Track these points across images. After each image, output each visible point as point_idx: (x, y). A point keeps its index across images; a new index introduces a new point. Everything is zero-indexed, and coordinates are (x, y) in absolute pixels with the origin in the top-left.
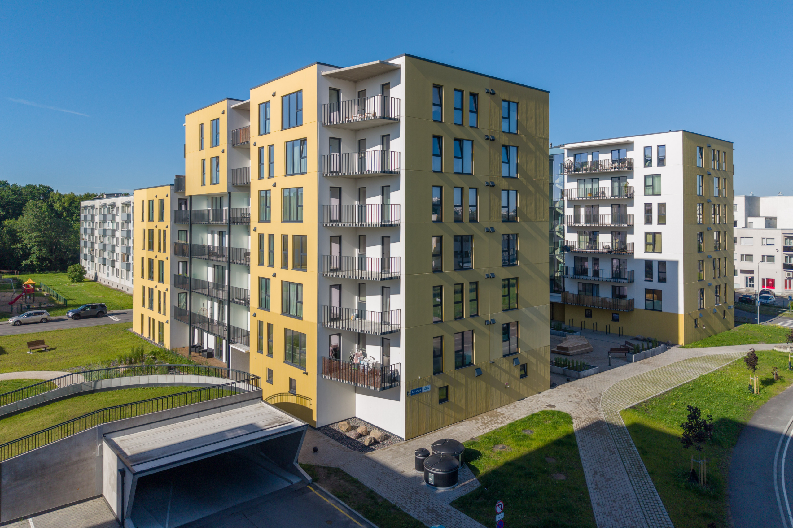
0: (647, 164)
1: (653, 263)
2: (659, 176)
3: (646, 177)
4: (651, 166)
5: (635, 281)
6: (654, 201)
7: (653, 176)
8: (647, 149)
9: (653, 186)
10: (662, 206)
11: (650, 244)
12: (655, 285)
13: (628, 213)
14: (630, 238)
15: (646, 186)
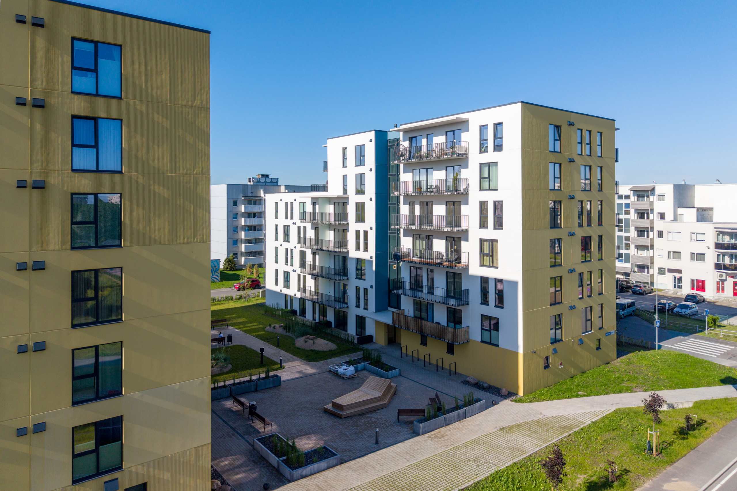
0: (483, 150)
1: (490, 281)
2: (496, 163)
3: (482, 165)
4: (487, 152)
5: (470, 303)
6: (490, 197)
7: (489, 164)
8: (483, 128)
9: (489, 178)
10: (498, 206)
11: (487, 255)
12: (491, 310)
13: (463, 214)
14: (465, 246)
15: (481, 178)
